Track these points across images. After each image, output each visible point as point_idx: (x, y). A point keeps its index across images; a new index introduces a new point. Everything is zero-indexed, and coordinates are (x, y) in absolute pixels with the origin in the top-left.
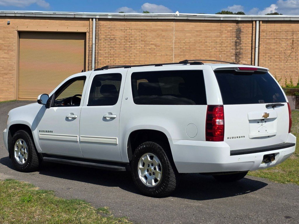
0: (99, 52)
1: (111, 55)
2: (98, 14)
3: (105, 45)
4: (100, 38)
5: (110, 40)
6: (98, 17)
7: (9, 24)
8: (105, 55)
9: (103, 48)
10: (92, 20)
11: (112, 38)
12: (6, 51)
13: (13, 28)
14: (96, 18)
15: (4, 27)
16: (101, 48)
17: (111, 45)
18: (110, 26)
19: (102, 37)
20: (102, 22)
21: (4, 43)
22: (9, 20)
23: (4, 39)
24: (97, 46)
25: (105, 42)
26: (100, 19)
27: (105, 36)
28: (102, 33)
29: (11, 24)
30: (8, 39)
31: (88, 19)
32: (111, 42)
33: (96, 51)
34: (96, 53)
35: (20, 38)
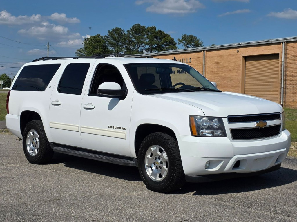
0: (287, 67)
1: (294, 69)
2: (285, 39)
3: (291, 62)
4: (288, 57)
5: (293, 57)
6: (285, 41)
7: (238, 52)
8: (290, 70)
9: (289, 64)
10: (283, 43)
11: (295, 56)
12: (236, 71)
13: (240, 54)
14: (284, 42)
15: (236, 55)
16: (288, 64)
17: (294, 61)
18: (294, 47)
19: (289, 55)
20: (289, 45)
21: (235, 65)
22: (238, 49)
23: (235, 63)
24: (285, 63)
25: (290, 59)
26: (287, 42)
27: (290, 55)
28: (289, 53)
29: (239, 52)
30: (238, 63)
31: (279, 43)
32: (294, 59)
33: (285, 67)
34: (285, 68)
35: (245, 61)
